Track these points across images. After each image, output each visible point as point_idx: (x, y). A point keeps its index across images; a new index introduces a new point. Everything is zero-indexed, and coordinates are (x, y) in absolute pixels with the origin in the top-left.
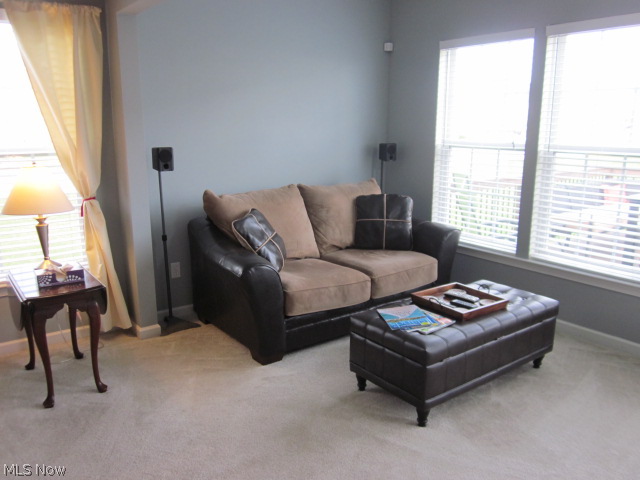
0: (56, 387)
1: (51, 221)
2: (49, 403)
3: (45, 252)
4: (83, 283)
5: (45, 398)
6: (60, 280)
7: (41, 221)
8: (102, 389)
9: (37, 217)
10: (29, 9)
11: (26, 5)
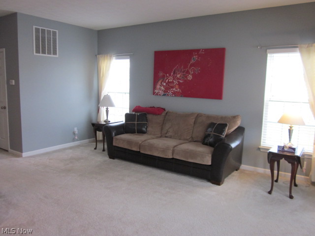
0: (274, 188)
1: (295, 128)
2: (270, 193)
3: (290, 140)
4: (294, 153)
5: (269, 190)
6: (286, 149)
7: (291, 127)
8: (291, 197)
9: (290, 126)
10: (308, 47)
11: (307, 45)
